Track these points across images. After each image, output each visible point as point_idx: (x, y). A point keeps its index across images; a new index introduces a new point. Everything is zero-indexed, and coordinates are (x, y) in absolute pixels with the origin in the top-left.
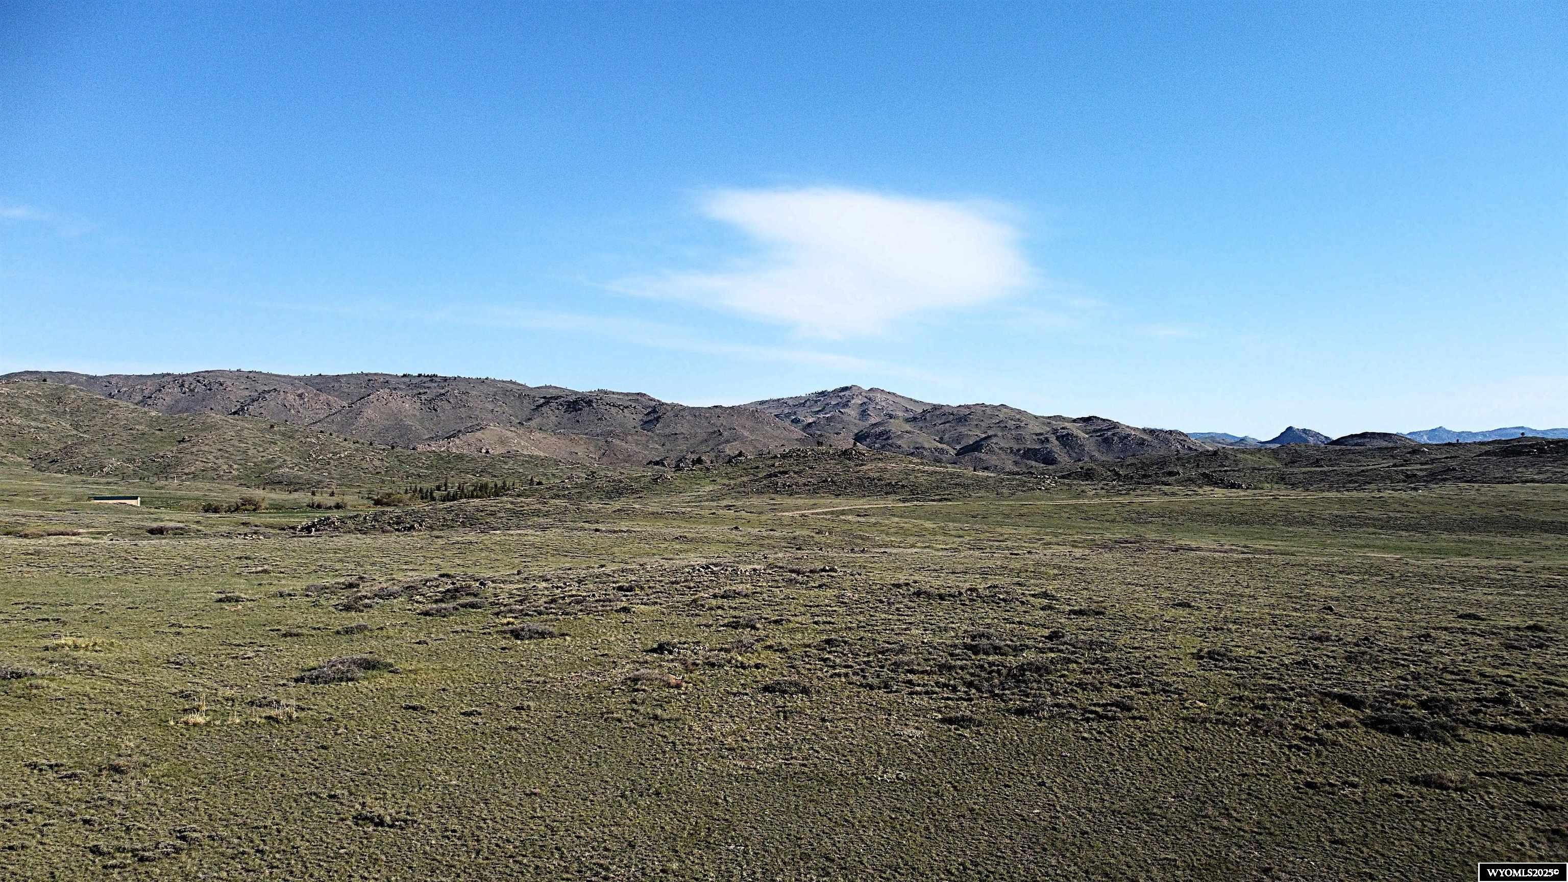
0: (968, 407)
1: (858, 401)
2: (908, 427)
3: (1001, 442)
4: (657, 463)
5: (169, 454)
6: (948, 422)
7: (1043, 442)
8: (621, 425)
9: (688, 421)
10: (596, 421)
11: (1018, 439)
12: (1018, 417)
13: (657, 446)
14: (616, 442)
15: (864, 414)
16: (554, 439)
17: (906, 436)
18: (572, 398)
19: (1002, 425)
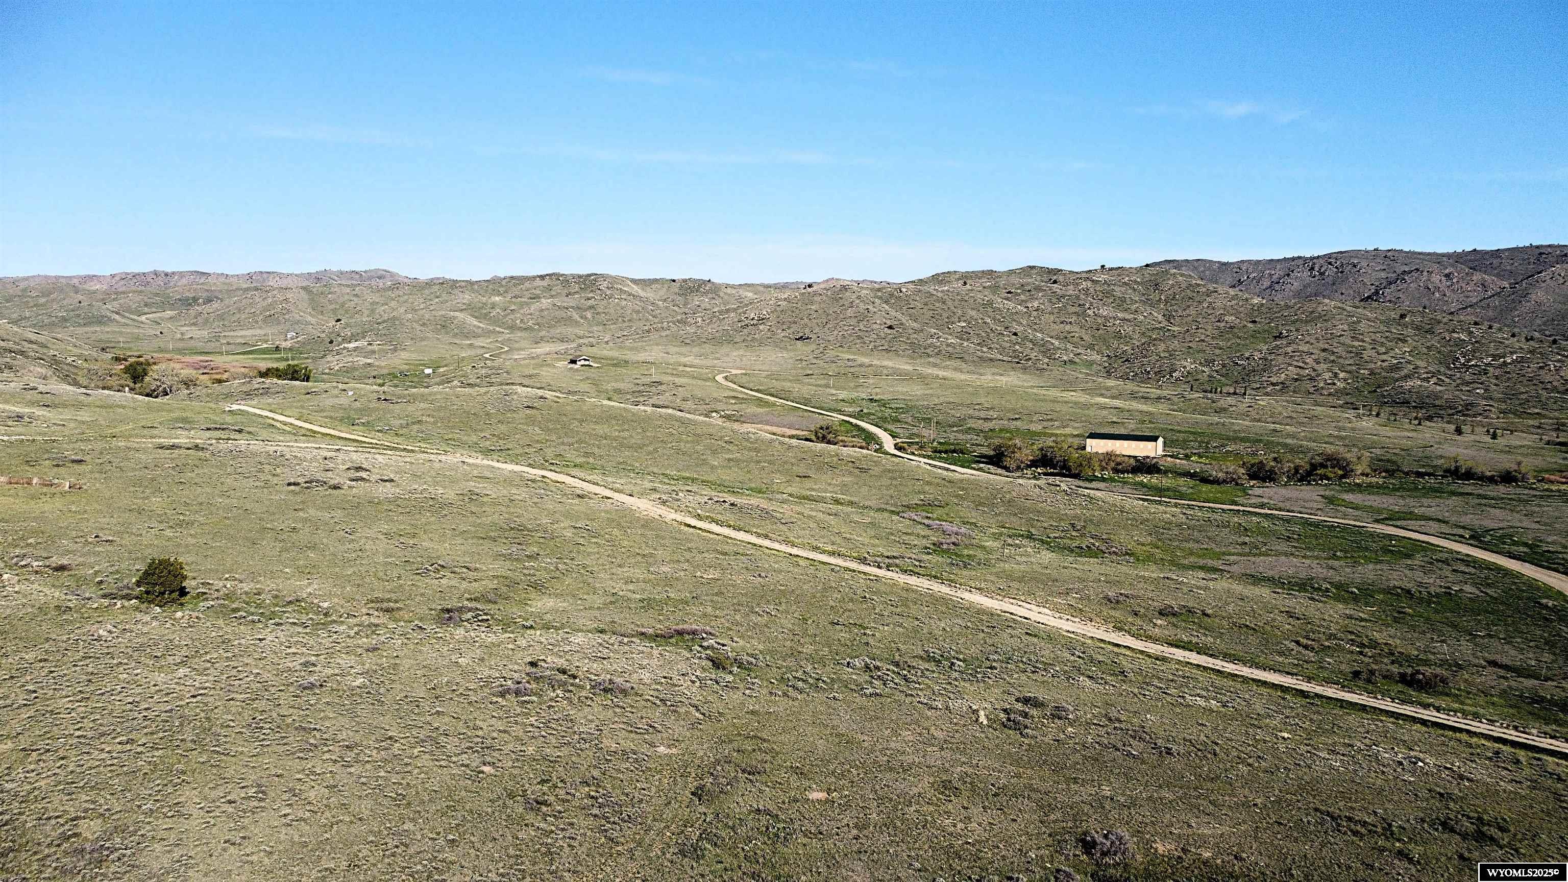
5: (1257, 355)
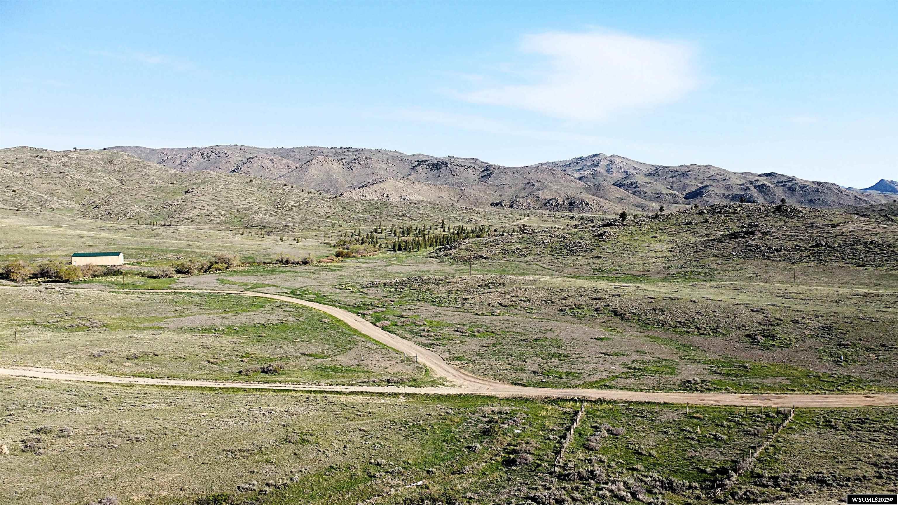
0: (687, 166)
1: (604, 163)
2: (647, 179)
3: (716, 189)
4: (497, 204)
5: (176, 203)
6: (675, 176)
7: (745, 190)
8: (466, 178)
9: (509, 176)
10: (451, 176)
11: (728, 188)
12: (723, 173)
13: (492, 192)
14: (468, 190)
15: (609, 171)
16: (428, 188)
17: (649, 185)
18: (435, 162)
19: (713, 178)
